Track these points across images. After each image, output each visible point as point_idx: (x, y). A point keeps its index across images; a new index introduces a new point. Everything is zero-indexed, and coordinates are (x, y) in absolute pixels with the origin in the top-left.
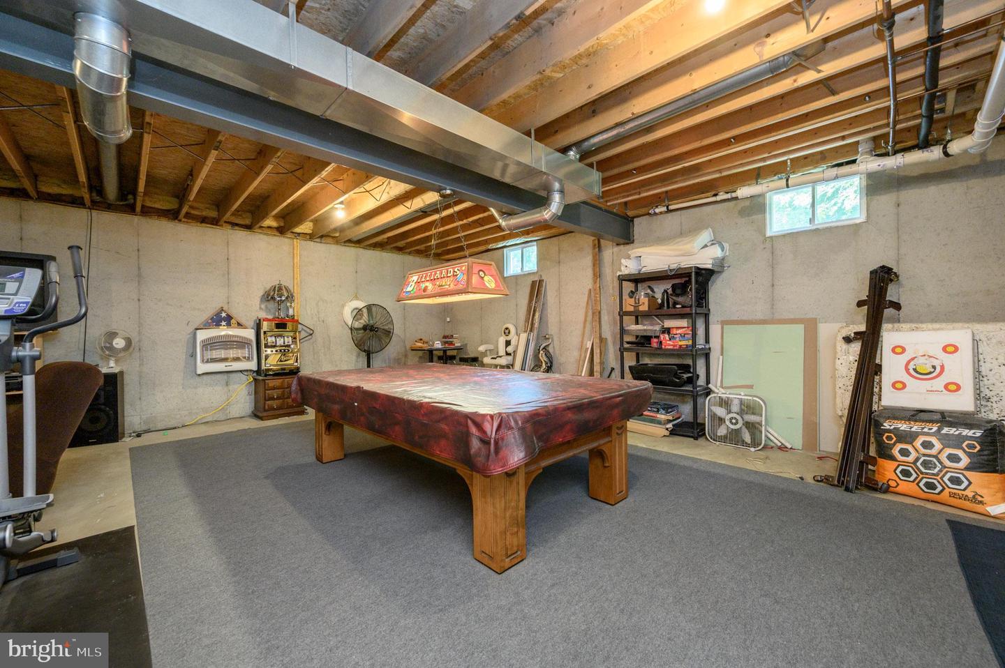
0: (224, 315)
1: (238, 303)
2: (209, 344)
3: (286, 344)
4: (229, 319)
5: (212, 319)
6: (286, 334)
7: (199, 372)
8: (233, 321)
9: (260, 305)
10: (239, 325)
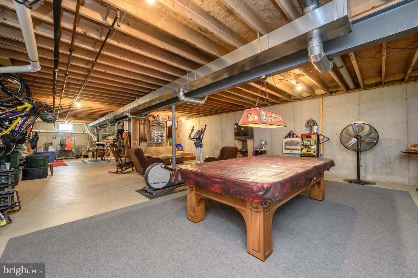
0: (292, 133)
1: (298, 129)
2: (287, 144)
3: (312, 144)
4: (293, 134)
5: (288, 135)
6: (311, 140)
7: (284, 153)
8: (295, 135)
9: (306, 128)
10: (297, 137)
